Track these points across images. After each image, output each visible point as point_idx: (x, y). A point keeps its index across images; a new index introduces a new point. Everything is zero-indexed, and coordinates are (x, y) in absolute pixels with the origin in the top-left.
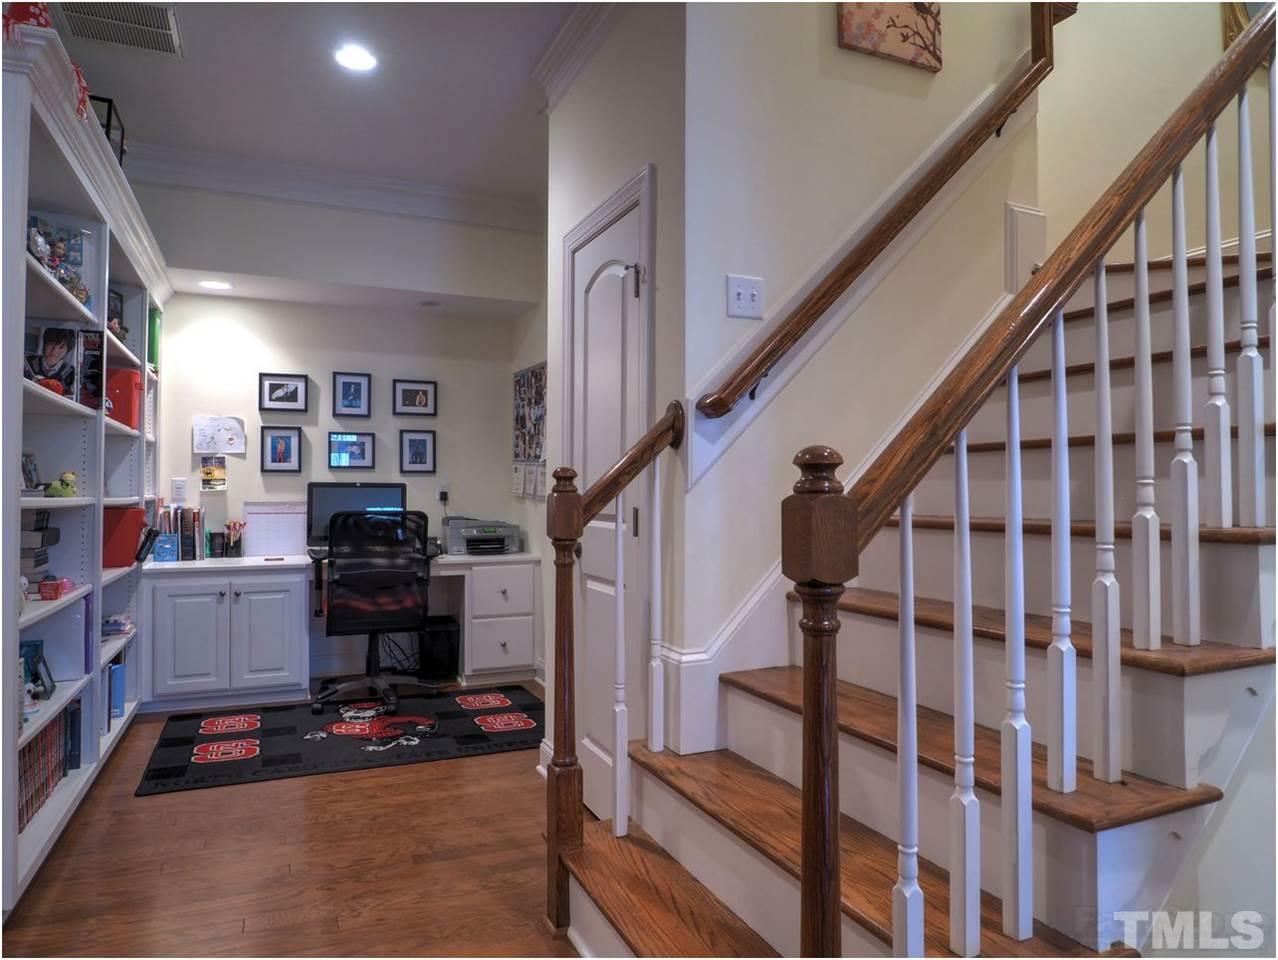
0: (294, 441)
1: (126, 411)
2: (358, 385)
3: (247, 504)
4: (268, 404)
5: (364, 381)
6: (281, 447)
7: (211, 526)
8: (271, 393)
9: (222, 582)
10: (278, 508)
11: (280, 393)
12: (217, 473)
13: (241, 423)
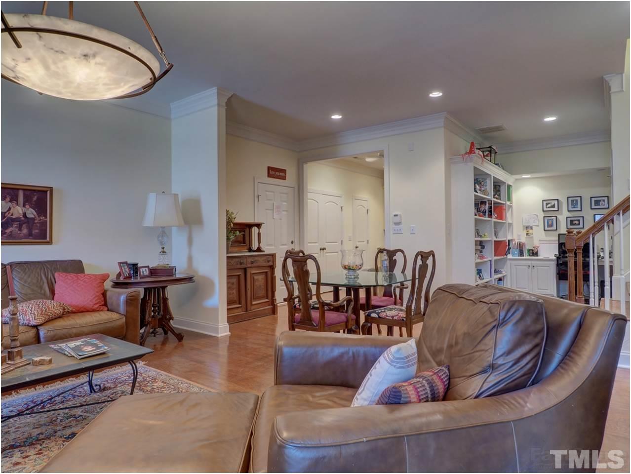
0: (555, 221)
1: (500, 217)
2: (577, 200)
3: (540, 240)
4: (545, 209)
5: (579, 199)
6: (550, 223)
7: (528, 247)
8: (546, 206)
9: (529, 263)
10: (550, 242)
11: (549, 205)
12: (530, 231)
13: (537, 216)
